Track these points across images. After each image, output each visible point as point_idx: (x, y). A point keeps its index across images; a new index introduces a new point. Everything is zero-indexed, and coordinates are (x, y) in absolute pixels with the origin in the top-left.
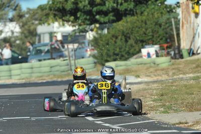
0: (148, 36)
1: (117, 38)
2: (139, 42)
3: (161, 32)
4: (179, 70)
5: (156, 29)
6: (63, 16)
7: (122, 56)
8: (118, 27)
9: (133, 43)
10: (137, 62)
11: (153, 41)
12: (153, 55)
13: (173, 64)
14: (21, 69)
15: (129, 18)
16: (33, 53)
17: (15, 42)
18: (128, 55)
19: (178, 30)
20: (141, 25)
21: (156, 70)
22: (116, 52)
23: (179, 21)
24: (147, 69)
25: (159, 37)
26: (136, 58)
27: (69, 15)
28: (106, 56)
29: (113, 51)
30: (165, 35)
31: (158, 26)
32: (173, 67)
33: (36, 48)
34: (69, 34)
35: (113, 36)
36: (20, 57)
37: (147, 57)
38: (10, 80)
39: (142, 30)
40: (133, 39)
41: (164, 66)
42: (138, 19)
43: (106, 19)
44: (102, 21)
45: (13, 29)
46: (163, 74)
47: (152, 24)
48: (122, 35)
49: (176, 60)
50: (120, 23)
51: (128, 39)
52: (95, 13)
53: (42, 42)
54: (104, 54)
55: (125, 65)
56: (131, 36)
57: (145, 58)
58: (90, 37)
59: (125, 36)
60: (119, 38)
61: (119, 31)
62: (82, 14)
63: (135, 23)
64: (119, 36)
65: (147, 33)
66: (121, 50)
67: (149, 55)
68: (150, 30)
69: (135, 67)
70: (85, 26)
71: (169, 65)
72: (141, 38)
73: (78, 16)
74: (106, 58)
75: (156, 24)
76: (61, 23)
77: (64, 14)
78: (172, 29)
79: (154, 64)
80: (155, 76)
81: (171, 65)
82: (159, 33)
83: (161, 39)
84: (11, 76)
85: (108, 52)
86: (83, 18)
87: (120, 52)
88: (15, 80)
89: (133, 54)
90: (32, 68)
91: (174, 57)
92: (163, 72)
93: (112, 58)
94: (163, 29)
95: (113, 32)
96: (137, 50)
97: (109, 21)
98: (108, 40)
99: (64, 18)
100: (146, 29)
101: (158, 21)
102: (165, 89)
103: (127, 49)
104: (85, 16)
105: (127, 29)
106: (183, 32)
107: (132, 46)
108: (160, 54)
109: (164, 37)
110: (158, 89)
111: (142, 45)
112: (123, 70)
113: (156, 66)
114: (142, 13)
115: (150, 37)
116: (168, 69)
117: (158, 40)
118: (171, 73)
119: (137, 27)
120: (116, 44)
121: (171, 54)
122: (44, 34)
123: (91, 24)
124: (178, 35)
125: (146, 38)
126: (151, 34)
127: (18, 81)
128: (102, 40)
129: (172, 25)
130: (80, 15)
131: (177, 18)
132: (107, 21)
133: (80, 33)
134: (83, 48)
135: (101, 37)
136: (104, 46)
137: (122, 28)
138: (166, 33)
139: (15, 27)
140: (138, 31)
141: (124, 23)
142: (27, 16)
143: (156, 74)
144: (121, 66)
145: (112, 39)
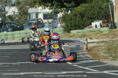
0: (95, 15)
1: (76, 16)
2: (90, 19)
3: (103, 13)
4: (115, 35)
5: (100, 11)
6: (45, 3)
7: (80, 27)
8: (77, 10)
9: (86, 19)
10: (89, 30)
11: (98, 18)
12: (99, 26)
13: (111, 32)
14: (20, 34)
15: (84, 5)
16: (27, 24)
17: (15, 18)
18: (83, 26)
19: (113, 12)
20: (91, 9)
21: (101, 35)
22: (76, 24)
23: (113, 7)
24: (96, 34)
25: (101, 16)
26: (88, 28)
27: (48, 3)
28: (70, 27)
29: (74, 24)
30: (105, 14)
31: (101, 9)
32: (112, 33)
33: (28, 21)
34: (48, 13)
35: (74, 15)
36: (18, 27)
37: (95, 27)
38: (14, 40)
39: (91, 11)
40: (86, 17)
41: (106, 32)
42: (89, 5)
43: (70, 5)
44: (68, 6)
45: (14, 10)
46: (106, 37)
47: (97, 8)
48: (80, 15)
49: (112, 29)
50: (78, 7)
51: (83, 17)
52: (63, 2)
53: (31, 18)
54: (69, 25)
55: (82, 32)
56: (85, 15)
57: (94, 28)
58: (60, 15)
59: (81, 15)
60: (78, 16)
61: (78, 12)
62: (56, 2)
63: (87, 7)
64: (78, 15)
65: (94, 13)
66: (79, 23)
67: (96, 26)
68: (96, 12)
69: (88, 33)
70: (57, 9)
71: (109, 32)
72: (91, 17)
73: (54, 3)
74: (70, 28)
75: (100, 8)
76: (43, 7)
77: (45, 2)
78: (109, 11)
79: (100, 31)
80: (102, 38)
81: (110, 32)
82: (102, 14)
83: (103, 17)
84: (14, 38)
85: (71, 24)
86: (57, 4)
87: (79, 24)
88: (17, 40)
89: (86, 26)
90: (27, 33)
91: (111, 28)
92: (106, 36)
93: (74, 28)
94: (104, 11)
95: (74, 13)
96: (89, 23)
97: (72, 7)
98: (71, 17)
99: (45, 4)
100: (94, 11)
101: (101, 6)
102: (110, 46)
103: (83, 23)
104: (58, 3)
105: (82, 11)
106: (116, 13)
107: (85, 21)
108: (103, 26)
109: (104, 15)
110: (105, 46)
111: (92, 21)
112: (81, 35)
113: (101, 33)
114: (91, 2)
115: (96, 16)
116: (109, 34)
117: (101, 17)
118: (110, 37)
119: (88, 10)
120: (76, 20)
121: (109, 26)
122: (32, 13)
123: (61, 8)
124: (113, 15)
125: (94, 17)
126: (97, 14)
127: (18, 41)
128: (68, 17)
129: (109, 9)
130: (55, 3)
131: (112, 5)
132: (71, 6)
133: (54, 13)
134: (56, 22)
135: (67, 16)
136: (69, 21)
137: (79, 10)
138: (106, 14)
139: (15, 10)
140: (89, 13)
141: (81, 7)
142: (22, 3)
143: (101, 37)
144: (80, 32)
145: (74, 17)
